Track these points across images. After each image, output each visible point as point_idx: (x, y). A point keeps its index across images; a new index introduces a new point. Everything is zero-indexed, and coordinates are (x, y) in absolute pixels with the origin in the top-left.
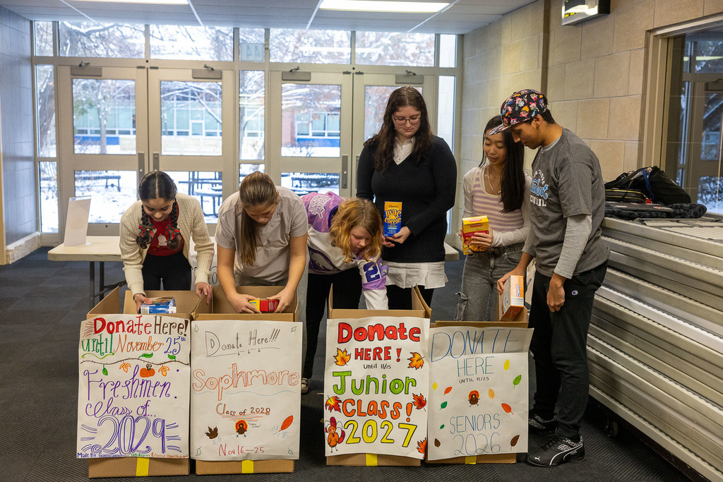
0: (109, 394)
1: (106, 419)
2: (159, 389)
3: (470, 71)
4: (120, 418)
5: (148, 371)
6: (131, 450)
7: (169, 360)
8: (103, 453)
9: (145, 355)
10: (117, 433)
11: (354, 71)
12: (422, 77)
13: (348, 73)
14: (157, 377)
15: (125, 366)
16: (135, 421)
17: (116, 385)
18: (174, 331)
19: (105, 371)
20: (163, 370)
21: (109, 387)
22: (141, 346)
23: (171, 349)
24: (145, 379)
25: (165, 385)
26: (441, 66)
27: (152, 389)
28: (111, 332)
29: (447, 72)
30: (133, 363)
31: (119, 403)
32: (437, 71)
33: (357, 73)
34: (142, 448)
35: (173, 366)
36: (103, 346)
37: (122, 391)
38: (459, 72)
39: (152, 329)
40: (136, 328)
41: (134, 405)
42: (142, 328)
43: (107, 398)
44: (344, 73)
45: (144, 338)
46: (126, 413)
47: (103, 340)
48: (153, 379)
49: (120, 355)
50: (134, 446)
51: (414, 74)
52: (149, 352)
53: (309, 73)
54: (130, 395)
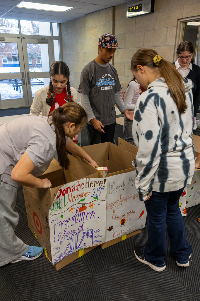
0: (64, 226)
1: (63, 240)
2: (89, 215)
3: (65, 38)
4: (70, 236)
5: (84, 208)
6: (77, 248)
7: (94, 200)
8: (64, 256)
9: (81, 200)
10: (70, 243)
11: (21, 37)
13: (19, 38)
14: (88, 210)
15: (72, 210)
16: (77, 234)
17: (67, 221)
18: (97, 185)
19: (62, 217)
20: (91, 206)
21: (65, 223)
22: (79, 196)
23: (95, 194)
24: (81, 212)
25: (92, 213)
26: (54, 36)
27: (85, 216)
28: (64, 195)
29: (56, 38)
30: (75, 207)
31: (69, 229)
32: (52, 38)
33: (22, 38)
34: (82, 245)
35: (96, 203)
36: (61, 204)
37: (71, 222)
38: (60, 38)
39: (84, 186)
40: (76, 188)
41: (76, 227)
42: (79, 187)
43: (64, 229)
45: (80, 192)
46: (73, 232)
47: (61, 201)
48: (86, 211)
49: (69, 205)
50: (78, 246)
51: (45, 39)
52: (83, 198)
53: (4, 38)
54: (74, 223)
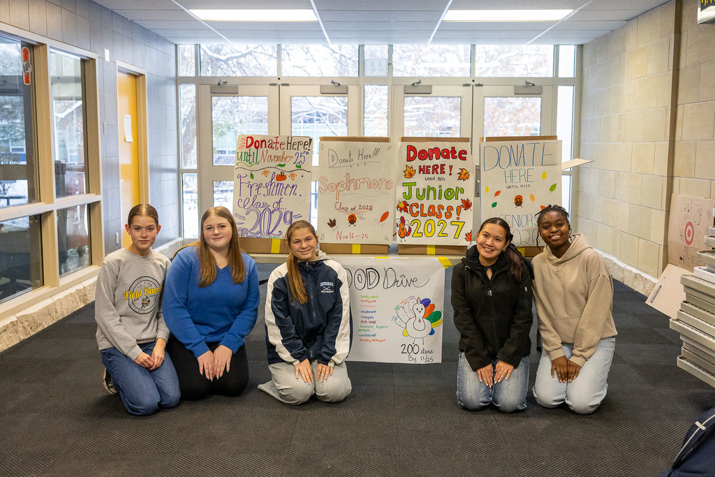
0: (254, 193)
1: (252, 210)
2: (289, 189)
3: (589, 81)
4: (261, 210)
5: (282, 177)
6: (269, 233)
7: (297, 168)
8: (249, 235)
9: (280, 165)
10: (259, 221)
11: (474, 84)
12: (541, 87)
13: (468, 85)
14: (288, 181)
15: (266, 173)
16: (271, 213)
17: (259, 186)
18: (301, 147)
19: (252, 176)
20: (292, 176)
21: (255, 187)
22: (277, 158)
23: (298, 161)
24: (279, 182)
25: (293, 187)
26: (559, 76)
27: (284, 190)
28: (257, 148)
29: (566, 82)
30: (272, 170)
31: (260, 199)
32: (556, 81)
33: (477, 85)
34: (276, 232)
35: (299, 173)
36: (251, 157)
37: (263, 191)
38: (579, 82)
39: (285, 146)
40: (274, 145)
41: (271, 201)
42: (278, 145)
43: (253, 196)
44: (464, 85)
45: (279, 153)
46: (266, 206)
47: (251, 153)
48: (285, 183)
49: (263, 165)
50: (270, 231)
51: (533, 85)
52: (282, 163)
53: (431, 86)
54: (268, 194)
